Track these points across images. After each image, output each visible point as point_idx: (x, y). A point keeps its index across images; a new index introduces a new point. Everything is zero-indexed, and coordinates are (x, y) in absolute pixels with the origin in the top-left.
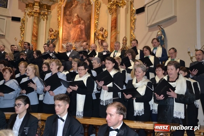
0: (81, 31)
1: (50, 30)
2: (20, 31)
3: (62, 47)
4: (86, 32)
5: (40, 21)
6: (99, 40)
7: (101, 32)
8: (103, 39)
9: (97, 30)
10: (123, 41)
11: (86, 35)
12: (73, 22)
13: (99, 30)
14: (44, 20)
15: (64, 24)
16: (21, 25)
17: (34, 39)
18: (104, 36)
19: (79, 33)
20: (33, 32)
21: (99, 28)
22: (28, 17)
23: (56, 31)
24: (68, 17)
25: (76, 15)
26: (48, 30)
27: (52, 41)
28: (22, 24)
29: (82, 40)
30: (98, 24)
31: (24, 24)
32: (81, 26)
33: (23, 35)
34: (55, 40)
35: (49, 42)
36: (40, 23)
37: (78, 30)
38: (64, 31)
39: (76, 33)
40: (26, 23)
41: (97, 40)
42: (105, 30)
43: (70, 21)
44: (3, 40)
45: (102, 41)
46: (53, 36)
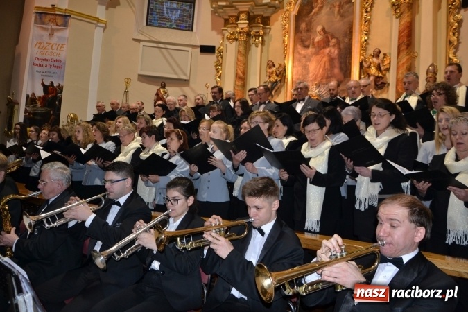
0: (331, 60)
1: (268, 64)
2: (215, 71)
4: (341, 63)
5: (249, 49)
6: (369, 76)
7: (375, 59)
8: (380, 75)
9: (366, 56)
10: (427, 73)
11: (341, 69)
12: (313, 44)
13: (371, 55)
14: (257, 46)
15: (296, 51)
16: (216, 60)
17: (239, 83)
18: (382, 68)
19: (327, 66)
20: (237, 70)
21: (370, 51)
22: (227, 42)
23: (280, 65)
24: (304, 35)
25: (319, 28)
26: (266, 65)
27: (272, 85)
28: (217, 57)
29: (334, 80)
30: (367, 44)
31: (222, 58)
32: (330, 51)
33: (220, 77)
34: (279, 84)
36: (250, 52)
37: (326, 59)
38: (296, 63)
39: (320, 67)
40: (224, 54)
41: (367, 78)
42: (385, 55)
43: (307, 44)
44: (186, 89)
45: (377, 78)
46: (274, 75)
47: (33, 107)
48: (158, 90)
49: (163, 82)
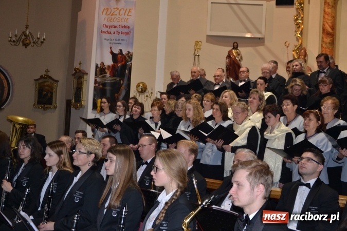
16: (295, 13)
17: (328, 40)
20: (324, 25)
28: (297, 9)
31: (303, 10)
33: (301, 34)
36: (339, 2)
40: (306, 5)
44: (261, 49)
47: (103, 77)
48: (230, 52)
49: (236, 42)
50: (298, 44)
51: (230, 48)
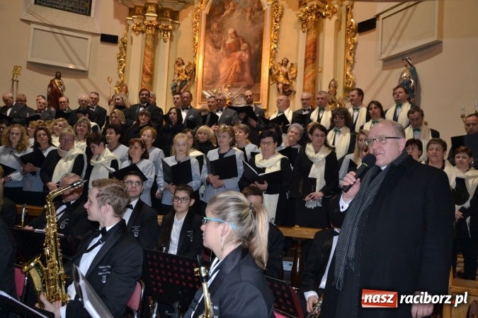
0: (242, 64)
1: (177, 62)
2: (117, 64)
3: (203, 96)
4: (251, 68)
5: (157, 44)
6: (278, 83)
7: (283, 68)
8: (288, 83)
9: (276, 64)
10: (329, 87)
11: (251, 74)
12: (224, 46)
13: (279, 63)
14: (165, 42)
15: (206, 51)
16: (119, 52)
17: (147, 79)
18: (290, 77)
19: (238, 70)
20: (144, 65)
21: (279, 60)
22: (133, 35)
23: (190, 64)
25: (231, 31)
26: (174, 62)
27: (181, 84)
28: (120, 48)
29: (244, 84)
30: (276, 52)
31: (125, 49)
32: (241, 55)
33: (123, 71)
34: (188, 83)
35: (176, 86)
36: (158, 47)
37: (236, 62)
38: (207, 64)
39: (231, 69)
40: (128, 46)
41: (275, 85)
42: (292, 64)
43: (218, 45)
44: (84, 81)
45: (285, 86)
46: (183, 74)
48: (52, 81)
49: (59, 72)
50: (120, 80)
51: (53, 78)
